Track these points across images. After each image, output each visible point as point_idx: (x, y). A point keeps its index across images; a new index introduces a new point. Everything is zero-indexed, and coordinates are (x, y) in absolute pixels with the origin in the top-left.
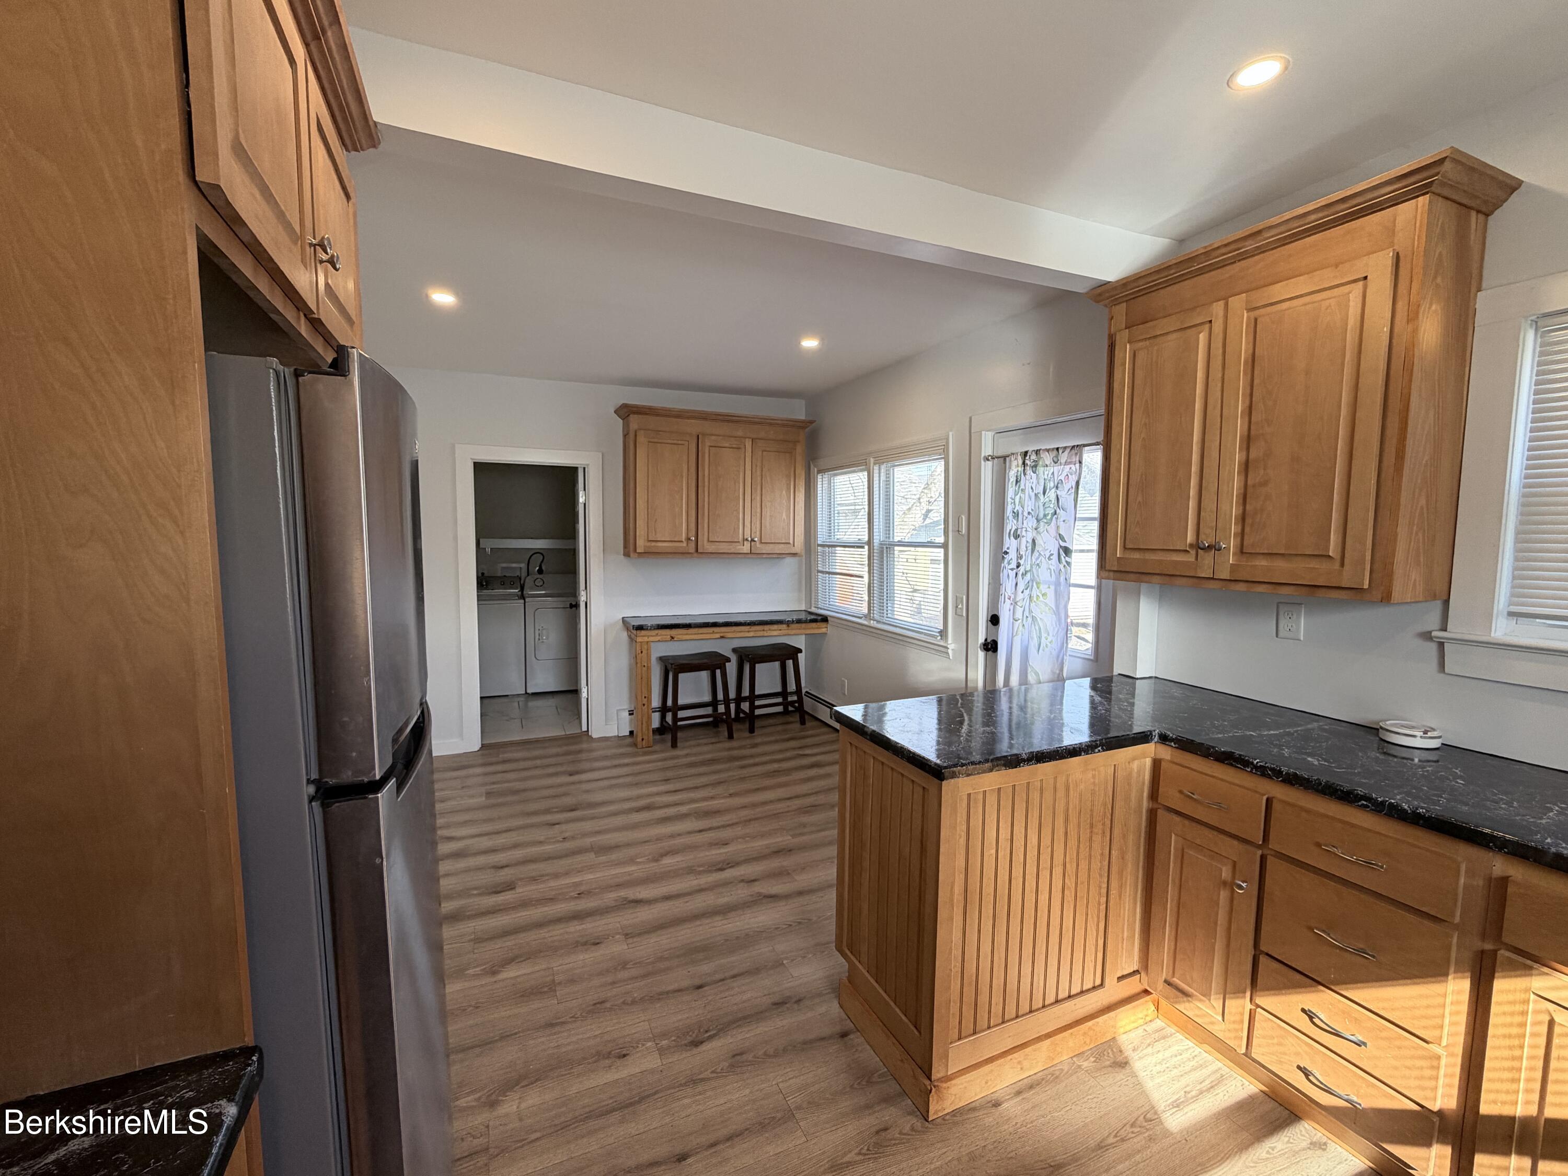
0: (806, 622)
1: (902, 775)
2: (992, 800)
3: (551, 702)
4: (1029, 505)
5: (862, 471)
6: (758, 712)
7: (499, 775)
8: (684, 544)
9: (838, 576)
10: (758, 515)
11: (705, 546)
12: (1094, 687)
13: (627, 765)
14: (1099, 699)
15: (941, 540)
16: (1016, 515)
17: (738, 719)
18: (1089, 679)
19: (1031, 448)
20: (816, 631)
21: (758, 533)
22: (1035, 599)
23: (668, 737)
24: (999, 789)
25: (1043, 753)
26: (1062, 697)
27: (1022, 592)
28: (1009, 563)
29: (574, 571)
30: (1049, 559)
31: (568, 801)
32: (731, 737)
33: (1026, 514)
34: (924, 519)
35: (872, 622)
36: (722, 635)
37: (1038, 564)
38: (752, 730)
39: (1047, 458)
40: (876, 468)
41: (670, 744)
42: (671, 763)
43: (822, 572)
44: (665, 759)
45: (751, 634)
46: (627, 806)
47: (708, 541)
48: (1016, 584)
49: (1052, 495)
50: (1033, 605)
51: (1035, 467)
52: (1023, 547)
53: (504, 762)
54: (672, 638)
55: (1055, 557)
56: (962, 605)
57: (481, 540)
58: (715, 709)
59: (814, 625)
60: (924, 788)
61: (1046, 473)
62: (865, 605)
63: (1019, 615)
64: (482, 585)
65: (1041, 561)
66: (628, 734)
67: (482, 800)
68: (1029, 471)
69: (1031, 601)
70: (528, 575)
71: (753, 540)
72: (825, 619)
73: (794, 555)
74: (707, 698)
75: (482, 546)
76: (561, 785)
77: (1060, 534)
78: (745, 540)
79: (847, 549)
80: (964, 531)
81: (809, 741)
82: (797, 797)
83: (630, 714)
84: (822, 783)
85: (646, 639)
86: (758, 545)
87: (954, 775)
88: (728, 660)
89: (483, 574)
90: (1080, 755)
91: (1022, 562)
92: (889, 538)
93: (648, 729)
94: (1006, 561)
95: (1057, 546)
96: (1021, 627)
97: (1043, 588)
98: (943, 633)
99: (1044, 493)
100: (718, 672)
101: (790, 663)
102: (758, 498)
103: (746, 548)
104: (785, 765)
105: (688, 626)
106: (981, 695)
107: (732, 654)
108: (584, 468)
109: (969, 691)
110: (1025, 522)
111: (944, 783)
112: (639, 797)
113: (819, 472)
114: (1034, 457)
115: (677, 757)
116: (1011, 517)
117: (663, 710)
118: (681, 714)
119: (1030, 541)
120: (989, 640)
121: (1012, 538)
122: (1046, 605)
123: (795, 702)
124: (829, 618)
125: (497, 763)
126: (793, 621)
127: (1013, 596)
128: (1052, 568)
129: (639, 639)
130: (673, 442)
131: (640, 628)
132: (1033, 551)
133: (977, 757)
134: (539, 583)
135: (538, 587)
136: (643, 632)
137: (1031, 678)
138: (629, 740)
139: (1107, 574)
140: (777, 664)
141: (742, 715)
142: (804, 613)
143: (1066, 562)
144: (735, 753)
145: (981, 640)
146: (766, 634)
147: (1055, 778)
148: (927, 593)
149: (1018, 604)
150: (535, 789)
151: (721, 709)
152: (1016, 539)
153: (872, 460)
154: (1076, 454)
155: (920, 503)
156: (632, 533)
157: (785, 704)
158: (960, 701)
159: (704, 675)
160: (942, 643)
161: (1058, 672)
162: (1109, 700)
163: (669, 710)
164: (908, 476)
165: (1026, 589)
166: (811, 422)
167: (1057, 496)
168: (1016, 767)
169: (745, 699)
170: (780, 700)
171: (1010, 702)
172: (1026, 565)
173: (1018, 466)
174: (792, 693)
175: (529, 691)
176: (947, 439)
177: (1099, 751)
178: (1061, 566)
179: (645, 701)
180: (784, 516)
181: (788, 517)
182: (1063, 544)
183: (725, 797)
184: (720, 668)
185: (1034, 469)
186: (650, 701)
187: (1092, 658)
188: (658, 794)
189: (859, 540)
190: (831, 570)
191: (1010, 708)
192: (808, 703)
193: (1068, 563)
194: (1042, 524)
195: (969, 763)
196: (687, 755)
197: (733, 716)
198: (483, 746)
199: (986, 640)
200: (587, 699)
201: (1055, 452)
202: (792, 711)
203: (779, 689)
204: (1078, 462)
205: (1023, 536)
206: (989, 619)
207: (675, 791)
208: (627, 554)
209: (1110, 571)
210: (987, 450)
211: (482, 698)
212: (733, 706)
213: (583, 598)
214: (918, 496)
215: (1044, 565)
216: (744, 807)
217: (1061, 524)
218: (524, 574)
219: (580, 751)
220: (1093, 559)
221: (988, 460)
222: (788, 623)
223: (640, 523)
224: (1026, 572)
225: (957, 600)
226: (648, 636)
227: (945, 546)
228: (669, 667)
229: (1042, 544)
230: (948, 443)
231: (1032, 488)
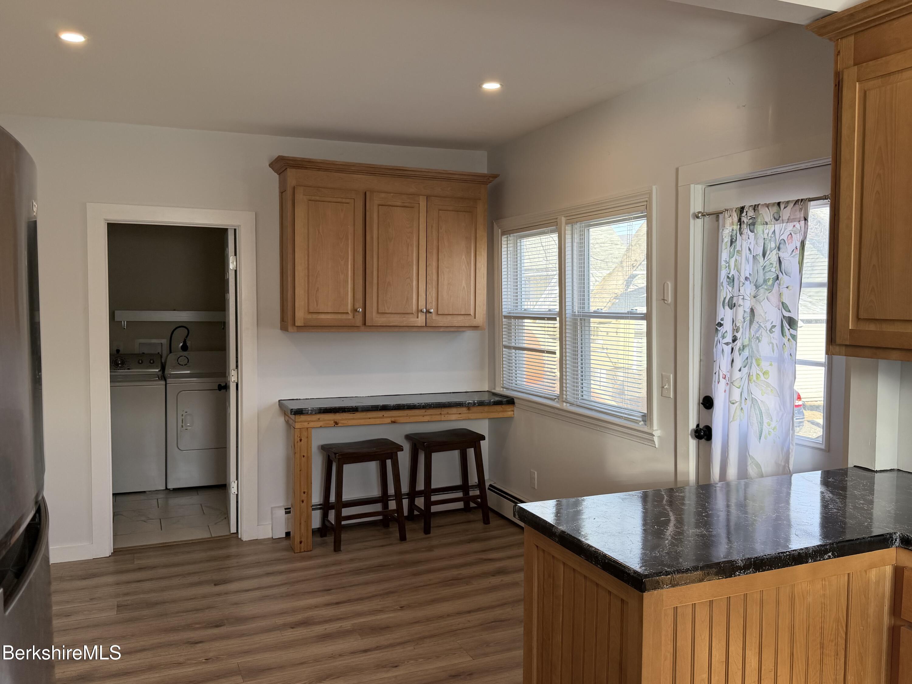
0: (489, 404)
1: (597, 585)
2: (702, 615)
3: (193, 500)
4: (747, 269)
5: (552, 232)
6: (434, 509)
7: (134, 585)
8: (350, 317)
9: (525, 352)
10: (434, 283)
11: (373, 317)
12: (825, 482)
13: (281, 573)
14: (830, 495)
15: (643, 310)
16: (731, 280)
17: (411, 517)
18: (820, 472)
19: (748, 203)
20: (501, 415)
21: (434, 304)
22: (755, 378)
23: (330, 539)
24: (711, 602)
25: (762, 560)
26: (789, 494)
27: (740, 370)
28: (723, 337)
29: (223, 348)
30: (771, 331)
31: (214, 615)
32: (403, 538)
33: (742, 279)
34: (628, 286)
35: (565, 404)
36: (393, 419)
37: (758, 338)
38: (427, 530)
39: (766, 214)
40: (568, 228)
41: (332, 548)
42: (333, 569)
43: (509, 347)
44: (326, 566)
45: (427, 418)
46: (279, 621)
47: (378, 313)
48: (733, 361)
49: (773, 257)
50: (752, 385)
51: (752, 225)
52: (740, 317)
53: (140, 569)
54: (336, 423)
55: (778, 329)
56: (669, 385)
57: (117, 313)
58: (386, 506)
59: (498, 408)
60: (622, 600)
61: (766, 232)
62: (558, 385)
63: (736, 396)
64: (117, 365)
65: (761, 334)
66: (284, 536)
67: (112, 614)
68: (746, 230)
69: (749, 380)
70: (171, 352)
71: (428, 312)
72: (511, 401)
73: (476, 328)
74: (376, 492)
75: (117, 319)
76: (204, 597)
77: (783, 303)
78: (419, 311)
79: (537, 321)
80: (670, 299)
81: (493, 543)
82: (479, 610)
83: (286, 513)
84: (507, 594)
85: (306, 425)
86: (434, 316)
87: (657, 586)
88: (401, 448)
89: (118, 351)
90: (807, 562)
91: (738, 335)
92: (584, 308)
93: (307, 530)
94: (720, 334)
95: (780, 317)
96: (738, 411)
97: (765, 365)
98: (647, 418)
99: (764, 255)
100: (389, 462)
101: (471, 452)
102: (434, 264)
103: (421, 320)
104: (465, 572)
105: (354, 410)
106: (693, 490)
107: (405, 441)
108: (235, 230)
109: (678, 486)
110: (741, 289)
111: (646, 595)
112: (295, 611)
113: (503, 233)
114: (751, 213)
115: (339, 563)
116: (725, 284)
117: (325, 507)
118: (346, 512)
119: (748, 310)
120: (701, 426)
121: (727, 307)
122: (768, 385)
123: (477, 497)
124: (515, 400)
125: (134, 570)
126: (474, 404)
127: (728, 375)
128: (775, 342)
129: (298, 426)
130: (335, 200)
131: (299, 412)
132: (751, 322)
133: (686, 564)
134: (183, 361)
135: (180, 366)
136: (303, 418)
137: (752, 471)
138: (285, 543)
139: (837, 349)
140: (456, 454)
141: (416, 513)
142: (487, 394)
143: (791, 334)
144: (409, 557)
145: (692, 425)
146: (443, 418)
147: (778, 589)
148: (630, 371)
149: (735, 384)
150: (174, 601)
151: (392, 505)
152: (731, 309)
153: (563, 219)
154: (801, 209)
155: (623, 267)
156: (290, 304)
157: (466, 499)
158: (666, 497)
159: (373, 466)
160: (646, 429)
161: (783, 464)
162: (844, 498)
163: (332, 508)
164: (608, 236)
165: (745, 367)
166: (495, 176)
167: (779, 257)
168: (731, 576)
169: (420, 493)
170: (460, 495)
171: (728, 500)
172: (743, 337)
173: (732, 224)
174: (473, 487)
175: (170, 486)
176: (650, 194)
177: (829, 557)
178: (785, 340)
179: (304, 497)
180: (464, 284)
181: (468, 285)
182: (787, 314)
183: (395, 610)
184: (391, 458)
185: (752, 227)
186: (309, 497)
187: (823, 447)
188: (316, 607)
189: (550, 310)
190: (517, 345)
191: (728, 506)
192: (492, 499)
193: (794, 337)
194: (762, 291)
195: (674, 572)
196: (352, 560)
197: (406, 513)
198: (116, 552)
199: (698, 426)
200: (237, 495)
201: (775, 208)
202: (474, 508)
203: (458, 482)
204: (803, 219)
205: (740, 306)
206: (701, 401)
207: (337, 603)
208: (284, 328)
209: (840, 345)
210: (697, 206)
211: (114, 495)
212: (405, 502)
213: (233, 378)
214: (620, 260)
215: (765, 340)
216: (417, 622)
217: (785, 291)
218: (165, 352)
219: (228, 557)
220: (822, 330)
221: (698, 217)
222: (469, 406)
223: (300, 292)
224: (744, 347)
225: (663, 379)
226: (309, 422)
227: (647, 317)
228: (332, 456)
229: (763, 314)
230: (650, 198)
231: (749, 249)
